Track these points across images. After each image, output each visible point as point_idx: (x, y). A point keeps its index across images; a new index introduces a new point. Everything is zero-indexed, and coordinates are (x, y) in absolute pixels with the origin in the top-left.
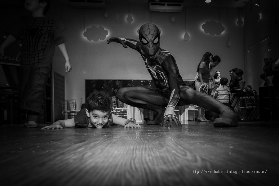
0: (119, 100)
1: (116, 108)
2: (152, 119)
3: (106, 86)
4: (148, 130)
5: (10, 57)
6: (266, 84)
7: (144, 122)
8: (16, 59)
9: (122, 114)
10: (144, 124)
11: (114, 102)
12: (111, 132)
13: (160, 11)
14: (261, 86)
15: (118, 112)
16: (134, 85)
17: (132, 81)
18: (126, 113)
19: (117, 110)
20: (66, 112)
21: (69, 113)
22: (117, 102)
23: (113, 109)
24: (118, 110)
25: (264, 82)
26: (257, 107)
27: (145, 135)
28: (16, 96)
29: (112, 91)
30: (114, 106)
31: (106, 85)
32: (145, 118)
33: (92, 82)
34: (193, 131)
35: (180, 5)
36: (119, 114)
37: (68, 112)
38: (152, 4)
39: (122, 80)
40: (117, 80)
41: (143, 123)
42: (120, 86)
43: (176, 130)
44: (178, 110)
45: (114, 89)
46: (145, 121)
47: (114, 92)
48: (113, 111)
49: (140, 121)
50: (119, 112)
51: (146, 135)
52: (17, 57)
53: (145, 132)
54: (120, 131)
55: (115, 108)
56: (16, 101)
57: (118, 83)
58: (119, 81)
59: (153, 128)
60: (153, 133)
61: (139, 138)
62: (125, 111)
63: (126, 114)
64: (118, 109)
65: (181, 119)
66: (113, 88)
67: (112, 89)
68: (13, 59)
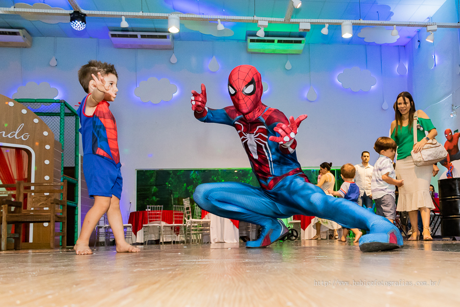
0: (195, 204)
1: (191, 219)
2: (254, 238)
3: (172, 181)
4: (247, 260)
5: (4, 132)
6: (450, 174)
7: (240, 243)
8: (16, 135)
9: (201, 230)
10: (240, 247)
11: (188, 209)
12: (181, 265)
13: (266, 52)
14: (441, 178)
15: (193, 226)
16: (221, 178)
17: (218, 170)
18: (208, 228)
19: (192, 222)
20: (101, 227)
21: (108, 229)
22: (191, 207)
23: (185, 221)
24: (195, 222)
25: (446, 170)
26: (436, 214)
27: (241, 270)
28: (13, 199)
29: (184, 189)
30: (186, 215)
31: (172, 178)
32: (241, 235)
33: (148, 174)
34: (325, 260)
35: (300, 42)
36: (196, 230)
37: (105, 228)
38: (252, 41)
39: (201, 170)
40: (192, 170)
41: (238, 245)
42: (198, 180)
43: (295, 258)
44: (299, 221)
45: (188, 186)
46: (242, 241)
47: (187, 191)
48: (185, 223)
49: (233, 241)
50: (196, 226)
51: (243, 270)
52: (17, 133)
53: (240, 263)
54: (197, 263)
55: (189, 218)
56: (13, 209)
57: (193, 175)
58: (195, 171)
59: (255, 256)
60: (255, 266)
61: (230, 277)
62: (207, 224)
63: (209, 230)
64: (194, 220)
65: (304, 237)
66: (185, 184)
67: (184, 186)
68: (9, 135)
